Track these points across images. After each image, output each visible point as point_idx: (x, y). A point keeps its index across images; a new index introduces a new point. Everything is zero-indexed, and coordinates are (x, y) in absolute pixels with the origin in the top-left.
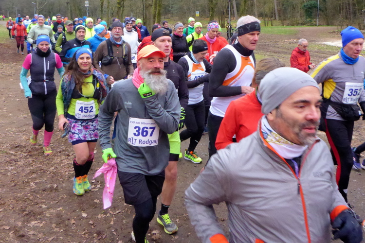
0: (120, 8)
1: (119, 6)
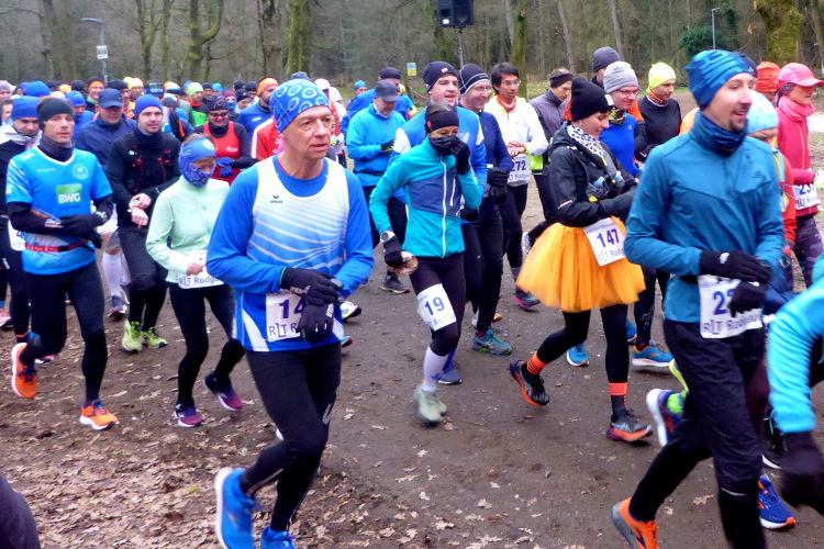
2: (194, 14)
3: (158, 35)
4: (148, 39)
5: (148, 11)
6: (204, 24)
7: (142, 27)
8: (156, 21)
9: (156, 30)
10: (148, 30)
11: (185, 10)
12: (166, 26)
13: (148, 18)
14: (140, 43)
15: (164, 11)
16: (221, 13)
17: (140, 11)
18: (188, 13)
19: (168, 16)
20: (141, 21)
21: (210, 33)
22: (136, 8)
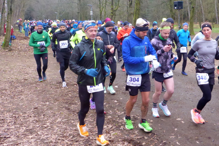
1: (112, 15)
2: (112, 4)
3: (104, 9)
4: (101, 10)
5: (102, 3)
6: (114, 7)
7: (100, 7)
8: (103, 6)
9: (103, 8)
10: (101, 8)
11: (110, 3)
12: (105, 7)
13: (102, 5)
14: (99, 11)
15: (105, 3)
16: (118, 4)
17: (100, 3)
18: (111, 4)
19: (106, 5)
20: (100, 5)
21: (116, 9)
22: (99, 2)
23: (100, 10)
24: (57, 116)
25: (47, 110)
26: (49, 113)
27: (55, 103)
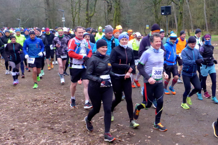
0: (88, 23)
1: (88, 22)
3: (77, 15)
7: (73, 13)
8: (77, 11)
11: (84, 8)
13: (74, 10)
15: (79, 8)
16: (95, 9)
17: (72, 8)
21: (92, 15)
23: (73, 17)
24: (39, 137)
25: (27, 130)
26: (29, 134)
27: (35, 123)
